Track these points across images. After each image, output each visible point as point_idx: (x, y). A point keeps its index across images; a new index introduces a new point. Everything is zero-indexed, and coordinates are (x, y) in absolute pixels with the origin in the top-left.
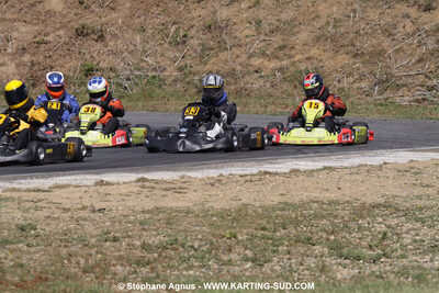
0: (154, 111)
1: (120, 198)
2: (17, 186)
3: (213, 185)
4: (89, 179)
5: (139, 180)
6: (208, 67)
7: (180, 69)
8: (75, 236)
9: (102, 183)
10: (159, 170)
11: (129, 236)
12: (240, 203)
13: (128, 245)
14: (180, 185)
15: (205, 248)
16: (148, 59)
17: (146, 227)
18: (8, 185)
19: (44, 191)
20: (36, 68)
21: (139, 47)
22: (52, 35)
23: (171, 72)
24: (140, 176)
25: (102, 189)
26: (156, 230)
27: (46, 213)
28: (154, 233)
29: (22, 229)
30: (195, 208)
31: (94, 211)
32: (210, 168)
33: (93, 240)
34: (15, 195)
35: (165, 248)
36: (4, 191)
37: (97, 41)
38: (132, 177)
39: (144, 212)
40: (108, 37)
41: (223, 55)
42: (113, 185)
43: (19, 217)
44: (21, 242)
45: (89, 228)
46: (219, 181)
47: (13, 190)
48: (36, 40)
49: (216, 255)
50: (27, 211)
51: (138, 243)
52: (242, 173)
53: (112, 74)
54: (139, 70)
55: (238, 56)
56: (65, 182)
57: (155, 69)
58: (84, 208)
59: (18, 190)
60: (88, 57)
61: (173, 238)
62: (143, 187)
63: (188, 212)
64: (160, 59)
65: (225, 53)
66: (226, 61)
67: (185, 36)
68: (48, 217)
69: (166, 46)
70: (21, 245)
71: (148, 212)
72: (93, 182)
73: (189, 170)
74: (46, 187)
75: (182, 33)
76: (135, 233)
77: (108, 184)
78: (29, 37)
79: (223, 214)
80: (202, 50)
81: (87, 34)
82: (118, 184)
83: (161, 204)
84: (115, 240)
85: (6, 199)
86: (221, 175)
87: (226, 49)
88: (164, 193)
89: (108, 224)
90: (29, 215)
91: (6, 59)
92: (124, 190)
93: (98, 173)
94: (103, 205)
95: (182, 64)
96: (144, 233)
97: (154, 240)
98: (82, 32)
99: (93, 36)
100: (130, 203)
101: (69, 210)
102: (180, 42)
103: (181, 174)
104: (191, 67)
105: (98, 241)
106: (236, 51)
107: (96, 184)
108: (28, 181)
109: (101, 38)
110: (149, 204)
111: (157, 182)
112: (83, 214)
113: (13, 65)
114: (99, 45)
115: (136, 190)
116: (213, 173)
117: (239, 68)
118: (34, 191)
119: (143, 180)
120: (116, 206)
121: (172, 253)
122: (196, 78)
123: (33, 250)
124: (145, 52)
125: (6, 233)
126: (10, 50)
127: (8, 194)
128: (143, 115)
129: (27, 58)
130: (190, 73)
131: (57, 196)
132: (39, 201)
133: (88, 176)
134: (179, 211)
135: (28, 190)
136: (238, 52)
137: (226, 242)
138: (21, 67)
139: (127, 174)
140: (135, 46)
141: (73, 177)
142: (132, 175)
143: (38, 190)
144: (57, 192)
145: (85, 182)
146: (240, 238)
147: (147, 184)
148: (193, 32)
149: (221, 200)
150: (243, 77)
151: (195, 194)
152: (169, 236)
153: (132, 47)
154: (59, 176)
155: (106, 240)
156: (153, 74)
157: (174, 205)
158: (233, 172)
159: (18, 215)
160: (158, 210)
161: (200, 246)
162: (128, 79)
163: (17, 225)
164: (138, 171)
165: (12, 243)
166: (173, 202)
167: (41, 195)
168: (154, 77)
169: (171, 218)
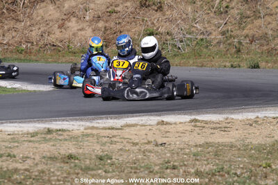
0: (201, 66)
1: (177, 135)
2: (96, 125)
3: (251, 125)
4: (153, 120)
5: (192, 121)
6: (245, 32)
7: (223, 33)
8: (143, 165)
9: (162, 123)
10: (207, 113)
11: (185, 165)
12: (273, 139)
13: (185, 172)
14: (225, 125)
15: (246, 175)
16: (197, 25)
17: (198, 158)
18: (88, 124)
19: (117, 129)
20: (108, 32)
21: (191, 16)
22: (121, 6)
23: (216, 36)
24: (193, 117)
25: (163, 128)
26: (207, 160)
27: (119, 146)
28: (206, 162)
29: (101, 159)
30: (238, 144)
31: (157, 145)
32: (249, 112)
33: (157, 168)
34: (95, 132)
35: (214, 175)
36: (85, 129)
37: (157, 11)
38: (186, 118)
39: (196, 146)
40: (165, 8)
41: (258, 22)
42: (171, 124)
43: (98, 149)
44: (100, 169)
45: (153, 158)
46: (256, 122)
47: (93, 128)
48: (108, 10)
49: (255, 180)
50: (104, 144)
51: (193, 171)
52: (274, 116)
53: (168, 37)
54: (190, 34)
55: (269, 23)
56: (133, 122)
57: (203, 33)
58: (149, 142)
59: (97, 128)
60: (150, 23)
61: (220, 167)
62: (195, 126)
63: (232, 146)
64: (207, 25)
65: (259, 20)
66: (260, 27)
67: (227, 7)
68: (121, 149)
69: (212, 15)
70: (100, 171)
71: (200, 146)
72: (155, 122)
73: (232, 113)
74: (119, 126)
75: (224, 4)
76: (190, 163)
77: (167, 123)
78: (103, 8)
79: (260, 148)
80: (241, 18)
81: (149, 5)
82: (175, 123)
83: (210, 140)
84: (174, 168)
85: (87, 135)
86: (258, 117)
87: (260, 17)
88: (212, 131)
89: (168, 155)
90: (106, 148)
91: (85, 25)
92: (181, 128)
93: (160, 115)
94: (164, 140)
95: (224, 29)
96: (197, 163)
97: (205, 168)
98: (145, 4)
99: (153, 7)
100: (186, 139)
101: (137, 144)
102: (223, 12)
103: (225, 116)
104: (232, 31)
105: (161, 168)
106: (268, 19)
107: (158, 124)
108: (104, 121)
109: (160, 8)
110: (201, 140)
111: (206, 122)
112: (148, 147)
113: (90, 30)
114: (158, 14)
115: (189, 128)
116: (250, 115)
117: (270, 32)
118: (109, 129)
119: (196, 121)
120: (174, 141)
121: (220, 179)
122: (236, 40)
123: (109, 175)
124: (195, 19)
125: (88, 162)
126: (87, 18)
127: (89, 131)
128: (193, 70)
129: (101, 24)
130: (231, 36)
131: (127, 133)
132: (113, 136)
133: (152, 118)
134: (225, 146)
135: (105, 128)
136: (270, 20)
137: (262, 171)
138: (96, 32)
139: (183, 116)
140: (187, 15)
141: (139, 118)
142: (186, 116)
143: (113, 129)
144: (127, 130)
145: (149, 122)
146: (274, 167)
147: (198, 124)
148: (233, 4)
149: (257, 137)
150: (274, 39)
151: (237, 132)
152: (217, 165)
153: (184, 16)
154: (128, 117)
155: (167, 168)
156: (201, 37)
157: (221, 140)
158: (267, 115)
159: (98, 147)
160: (208, 145)
161: (242, 173)
162: (181, 41)
163: (96, 156)
164: (191, 114)
165: (93, 170)
166: (219, 138)
167: (115, 132)
168: (202, 40)
169: (218, 151)
